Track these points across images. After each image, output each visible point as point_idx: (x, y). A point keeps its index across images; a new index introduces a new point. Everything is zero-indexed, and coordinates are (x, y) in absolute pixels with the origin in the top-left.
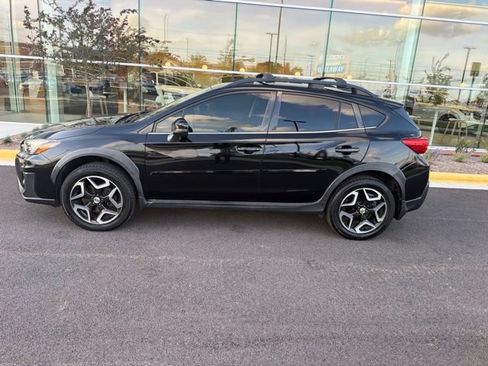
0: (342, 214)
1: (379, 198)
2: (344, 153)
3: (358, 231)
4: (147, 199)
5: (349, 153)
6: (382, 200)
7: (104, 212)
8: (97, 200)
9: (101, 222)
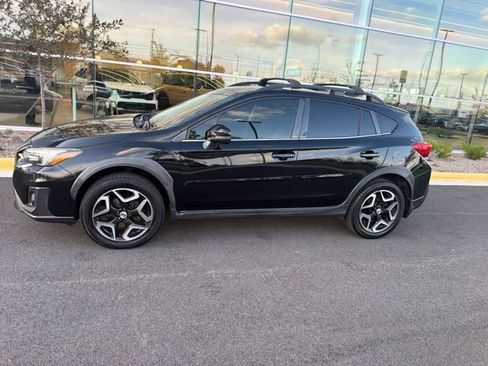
0: (362, 215)
1: (392, 199)
2: (367, 158)
3: (375, 231)
4: (179, 210)
5: (371, 158)
6: (395, 200)
7: (131, 227)
8: (123, 215)
9: (128, 239)
